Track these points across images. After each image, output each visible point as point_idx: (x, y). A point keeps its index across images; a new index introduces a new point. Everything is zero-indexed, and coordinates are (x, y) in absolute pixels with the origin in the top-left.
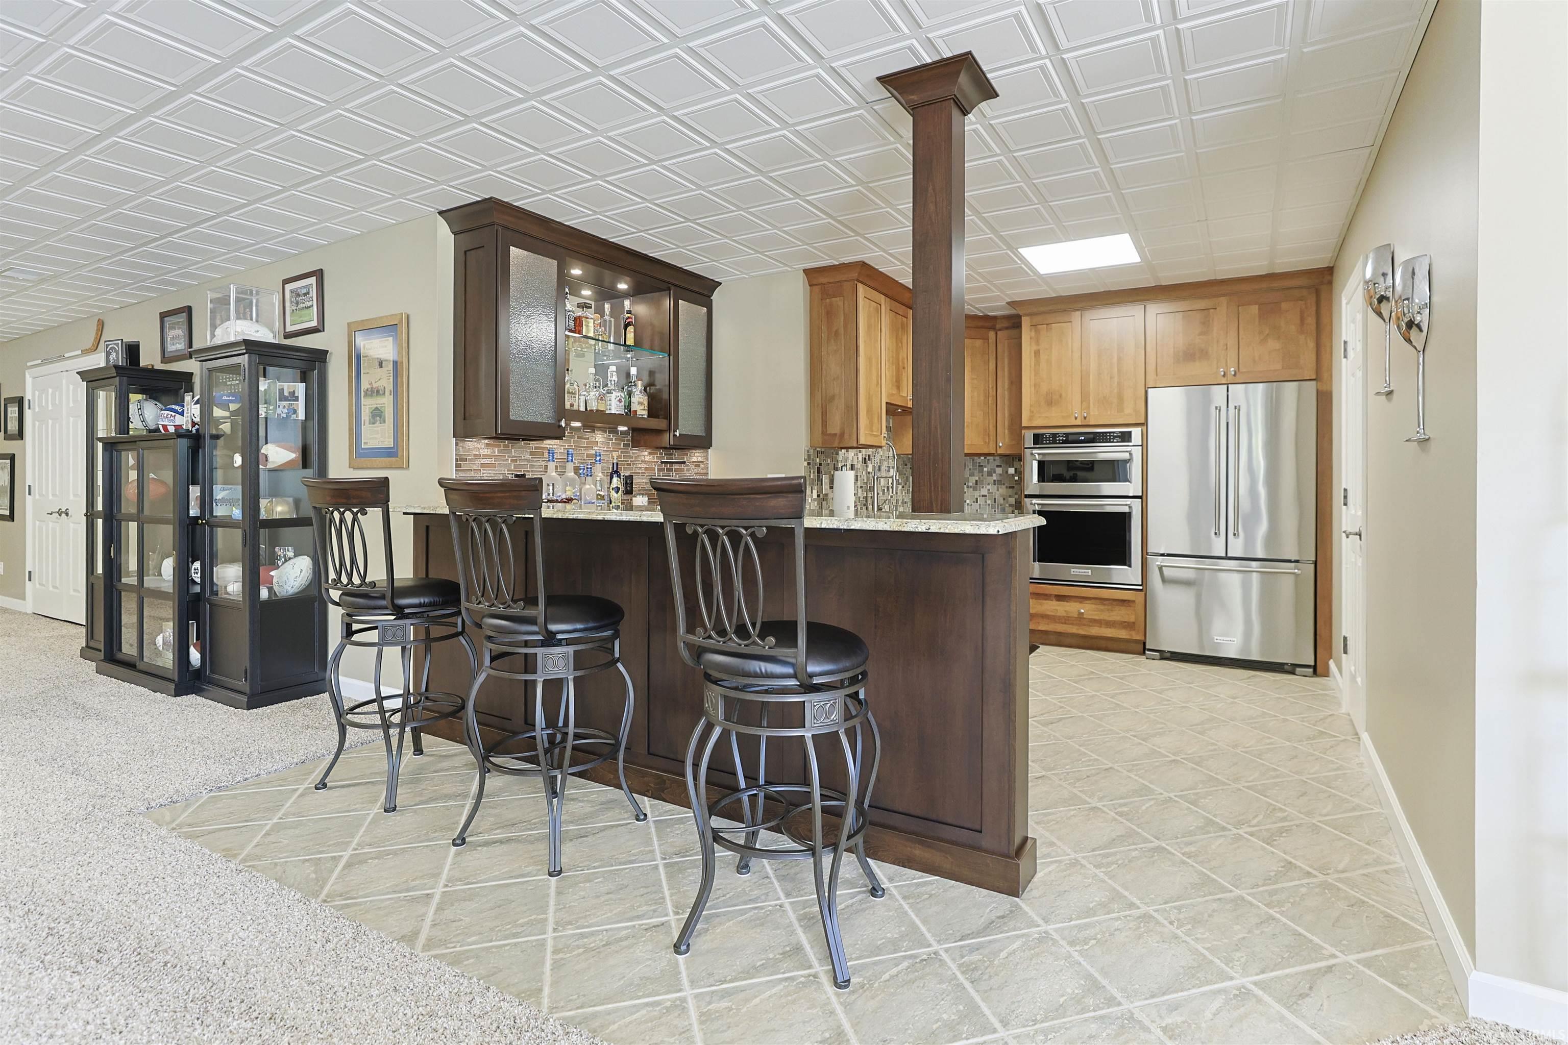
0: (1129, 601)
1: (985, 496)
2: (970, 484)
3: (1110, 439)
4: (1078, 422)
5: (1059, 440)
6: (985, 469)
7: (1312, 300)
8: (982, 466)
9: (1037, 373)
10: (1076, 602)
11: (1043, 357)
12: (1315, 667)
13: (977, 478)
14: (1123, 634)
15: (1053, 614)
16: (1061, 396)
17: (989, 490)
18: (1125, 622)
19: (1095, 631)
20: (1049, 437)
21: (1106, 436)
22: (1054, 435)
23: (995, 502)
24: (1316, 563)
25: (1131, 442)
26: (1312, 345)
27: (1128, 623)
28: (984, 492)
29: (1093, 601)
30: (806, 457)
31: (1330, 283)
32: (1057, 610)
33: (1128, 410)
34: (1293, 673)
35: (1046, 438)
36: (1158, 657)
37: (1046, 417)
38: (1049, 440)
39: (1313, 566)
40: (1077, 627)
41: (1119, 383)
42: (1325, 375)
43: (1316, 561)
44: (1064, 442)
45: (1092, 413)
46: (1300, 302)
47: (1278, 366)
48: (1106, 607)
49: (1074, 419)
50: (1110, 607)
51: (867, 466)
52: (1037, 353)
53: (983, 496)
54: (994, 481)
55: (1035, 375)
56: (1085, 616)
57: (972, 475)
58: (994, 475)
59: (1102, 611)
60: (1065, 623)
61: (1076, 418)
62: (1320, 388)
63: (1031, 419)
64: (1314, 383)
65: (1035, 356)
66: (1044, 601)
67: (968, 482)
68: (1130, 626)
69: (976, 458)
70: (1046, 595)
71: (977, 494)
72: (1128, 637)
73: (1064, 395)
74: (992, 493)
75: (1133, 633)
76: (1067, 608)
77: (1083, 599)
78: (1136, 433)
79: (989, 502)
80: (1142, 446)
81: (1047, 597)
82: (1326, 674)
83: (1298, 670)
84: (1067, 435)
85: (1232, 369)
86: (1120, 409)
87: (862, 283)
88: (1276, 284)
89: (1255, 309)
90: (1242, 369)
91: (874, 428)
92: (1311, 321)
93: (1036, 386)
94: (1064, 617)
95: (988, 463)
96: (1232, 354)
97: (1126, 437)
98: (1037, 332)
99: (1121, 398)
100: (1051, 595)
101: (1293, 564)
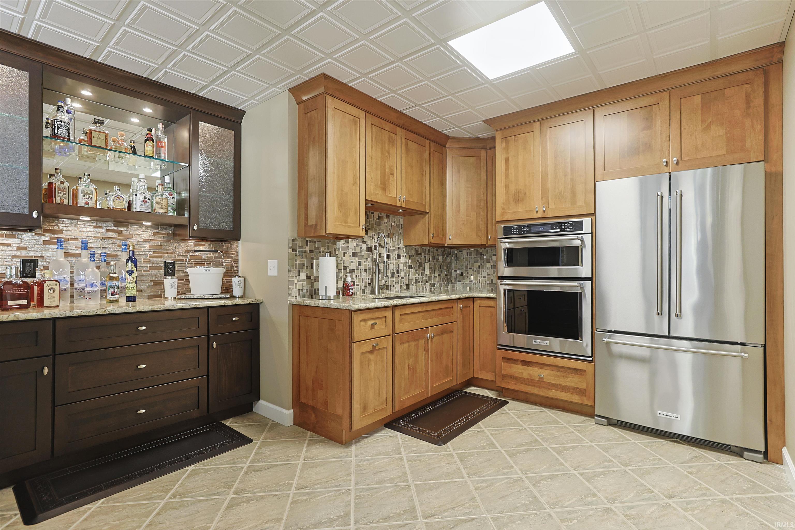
0: (581, 370)
1: (485, 277)
2: (475, 269)
3: (565, 228)
4: (539, 215)
5: (524, 231)
6: (485, 257)
7: (760, 81)
8: (483, 255)
9: (507, 176)
10: (536, 367)
11: (512, 163)
12: (765, 454)
13: (479, 264)
14: (576, 398)
15: (518, 376)
16: (525, 194)
17: (488, 273)
18: (578, 388)
19: (553, 394)
20: (516, 229)
21: (561, 226)
22: (520, 227)
23: (492, 282)
24: (765, 347)
25: (582, 230)
26: (759, 127)
27: (580, 389)
28: (484, 274)
29: (551, 368)
30: (291, 245)
31: (781, 62)
32: (522, 373)
33: (580, 203)
34: (741, 456)
35: (514, 229)
36: (606, 424)
37: (514, 212)
38: (516, 231)
39: (762, 349)
40: (538, 389)
41: (572, 180)
42: (774, 156)
43: (765, 345)
44: (528, 232)
45: (550, 207)
46: (746, 86)
47: (723, 152)
48: (562, 374)
49: (535, 212)
50: (565, 374)
51: (373, 254)
52: (507, 160)
53: (484, 277)
54: (491, 266)
55: (506, 179)
56: (545, 380)
57: (476, 262)
58: (491, 261)
59: (558, 377)
60: (529, 385)
61: (537, 212)
62: (768, 170)
63: (503, 213)
64: (763, 163)
65: (506, 163)
66: (512, 365)
67: (474, 267)
68: (582, 392)
69: (479, 249)
70: (514, 360)
71: (479, 276)
72: (580, 402)
73: (527, 193)
74: (490, 275)
75: (585, 398)
76: (531, 372)
77: (543, 365)
78: (587, 222)
79: (488, 282)
80: (592, 233)
81: (514, 361)
82: (779, 461)
83: (746, 454)
84: (530, 226)
85: (675, 159)
86: (573, 202)
87: (331, 95)
88: (721, 71)
89: (698, 99)
90: (685, 157)
91: (349, 220)
92: (758, 101)
93: (507, 187)
94: (528, 379)
95: (487, 253)
96: (675, 145)
97: (578, 226)
98: (507, 143)
99: (574, 193)
100: (518, 360)
101: (739, 347)
